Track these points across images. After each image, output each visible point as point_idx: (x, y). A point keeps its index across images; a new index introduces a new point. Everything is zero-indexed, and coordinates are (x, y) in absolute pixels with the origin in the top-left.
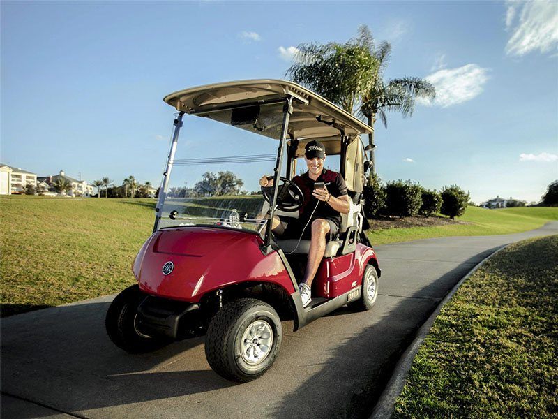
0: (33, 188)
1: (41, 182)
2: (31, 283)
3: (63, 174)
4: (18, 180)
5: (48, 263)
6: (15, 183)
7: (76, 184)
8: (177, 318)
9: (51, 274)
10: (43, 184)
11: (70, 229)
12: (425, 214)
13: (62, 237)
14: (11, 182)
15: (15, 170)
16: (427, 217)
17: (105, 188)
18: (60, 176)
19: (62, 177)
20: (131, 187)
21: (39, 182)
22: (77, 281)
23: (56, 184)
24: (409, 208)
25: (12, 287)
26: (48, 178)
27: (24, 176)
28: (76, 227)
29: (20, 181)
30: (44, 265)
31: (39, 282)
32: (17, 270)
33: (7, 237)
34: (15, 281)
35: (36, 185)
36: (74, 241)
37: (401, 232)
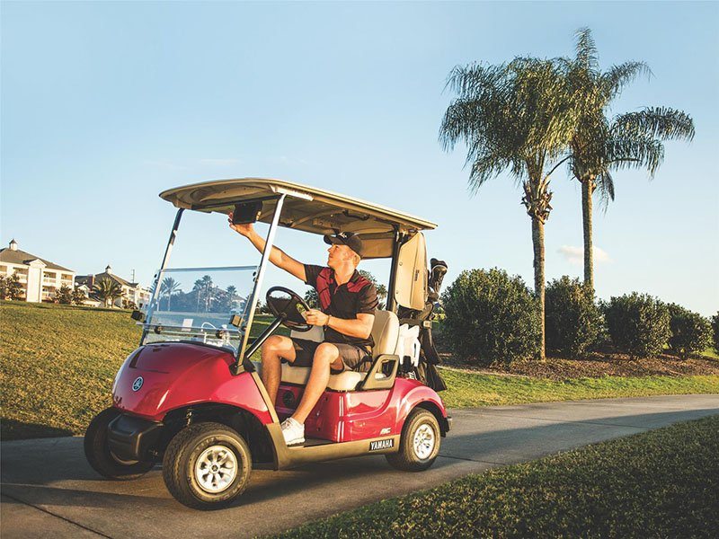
0: (70, 293)
1: (81, 284)
2: (35, 410)
3: (110, 272)
4: (51, 281)
5: (56, 389)
6: (49, 284)
7: (128, 288)
8: (139, 436)
9: (57, 403)
10: (83, 288)
11: (92, 351)
12: (681, 354)
13: (80, 361)
14: (43, 283)
15: (49, 265)
16: (684, 360)
17: (167, 295)
18: (106, 275)
19: (109, 276)
20: (206, 295)
21: (77, 284)
22: (84, 413)
23: (100, 288)
24: (646, 342)
25: (15, 412)
26: (90, 278)
27: (59, 273)
28: (100, 350)
29: (55, 282)
30: (51, 392)
31: (42, 410)
32: (23, 394)
33: (19, 356)
34: (18, 406)
35: (73, 289)
36: (93, 367)
37: (620, 384)
